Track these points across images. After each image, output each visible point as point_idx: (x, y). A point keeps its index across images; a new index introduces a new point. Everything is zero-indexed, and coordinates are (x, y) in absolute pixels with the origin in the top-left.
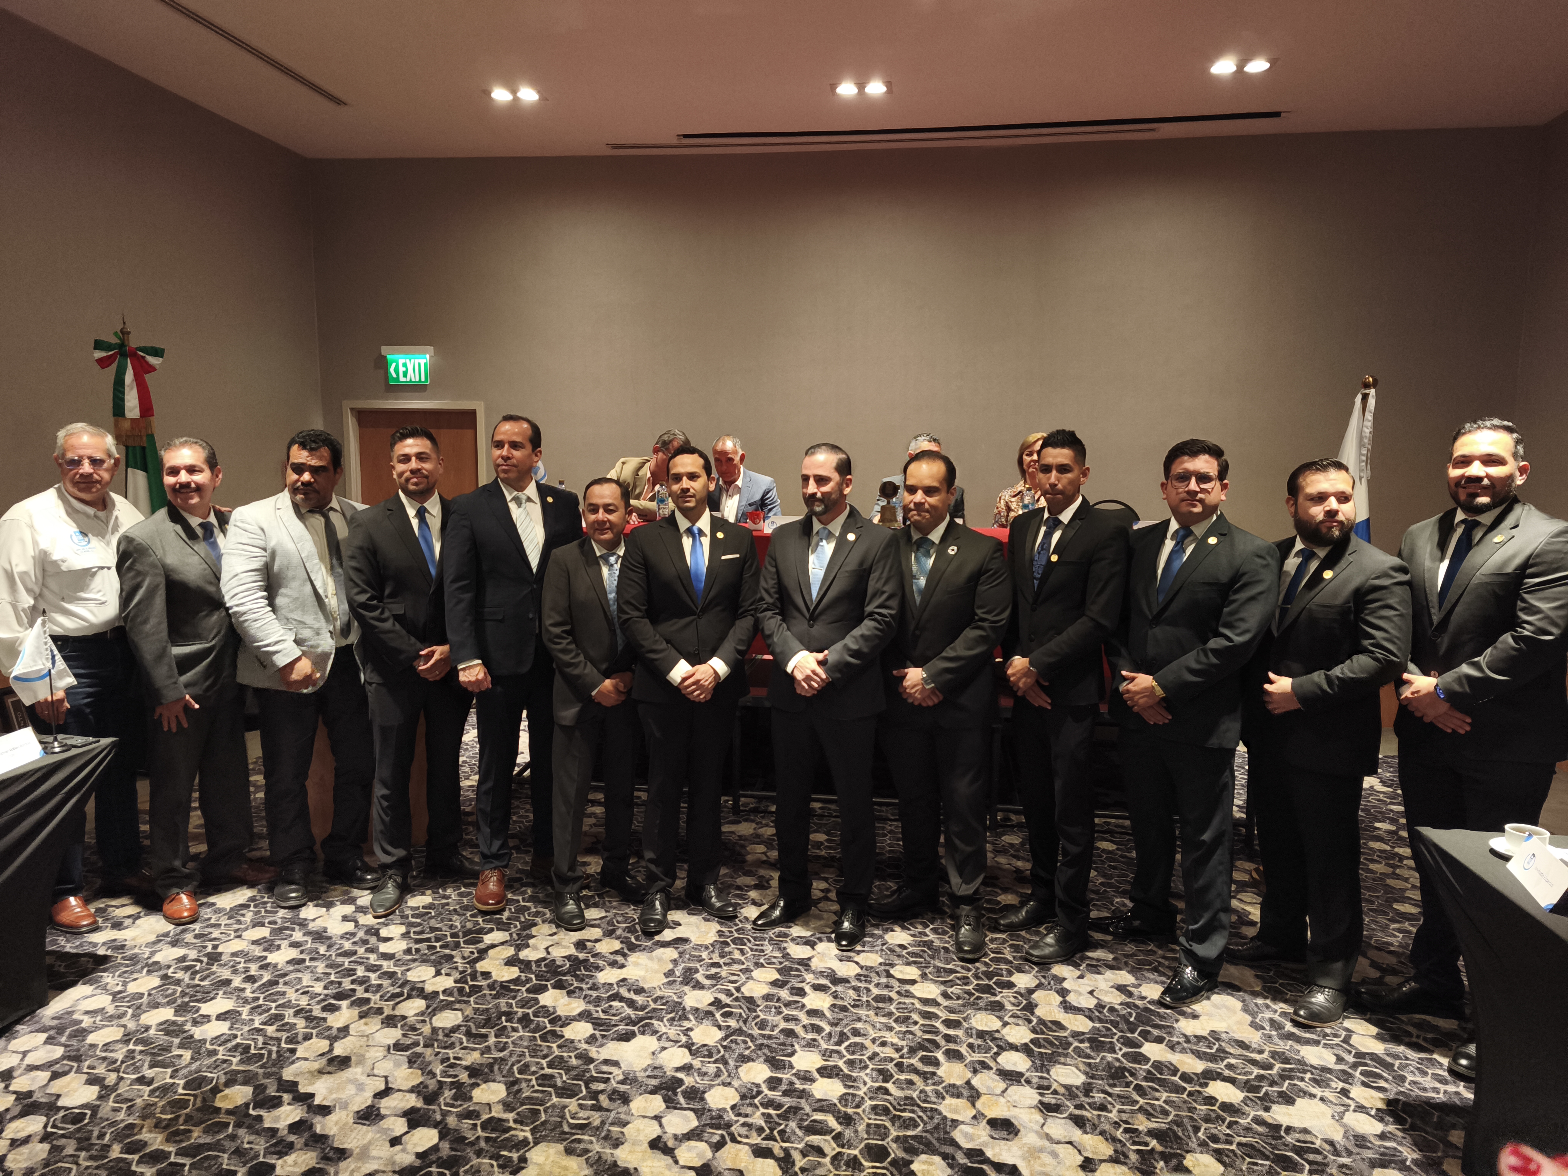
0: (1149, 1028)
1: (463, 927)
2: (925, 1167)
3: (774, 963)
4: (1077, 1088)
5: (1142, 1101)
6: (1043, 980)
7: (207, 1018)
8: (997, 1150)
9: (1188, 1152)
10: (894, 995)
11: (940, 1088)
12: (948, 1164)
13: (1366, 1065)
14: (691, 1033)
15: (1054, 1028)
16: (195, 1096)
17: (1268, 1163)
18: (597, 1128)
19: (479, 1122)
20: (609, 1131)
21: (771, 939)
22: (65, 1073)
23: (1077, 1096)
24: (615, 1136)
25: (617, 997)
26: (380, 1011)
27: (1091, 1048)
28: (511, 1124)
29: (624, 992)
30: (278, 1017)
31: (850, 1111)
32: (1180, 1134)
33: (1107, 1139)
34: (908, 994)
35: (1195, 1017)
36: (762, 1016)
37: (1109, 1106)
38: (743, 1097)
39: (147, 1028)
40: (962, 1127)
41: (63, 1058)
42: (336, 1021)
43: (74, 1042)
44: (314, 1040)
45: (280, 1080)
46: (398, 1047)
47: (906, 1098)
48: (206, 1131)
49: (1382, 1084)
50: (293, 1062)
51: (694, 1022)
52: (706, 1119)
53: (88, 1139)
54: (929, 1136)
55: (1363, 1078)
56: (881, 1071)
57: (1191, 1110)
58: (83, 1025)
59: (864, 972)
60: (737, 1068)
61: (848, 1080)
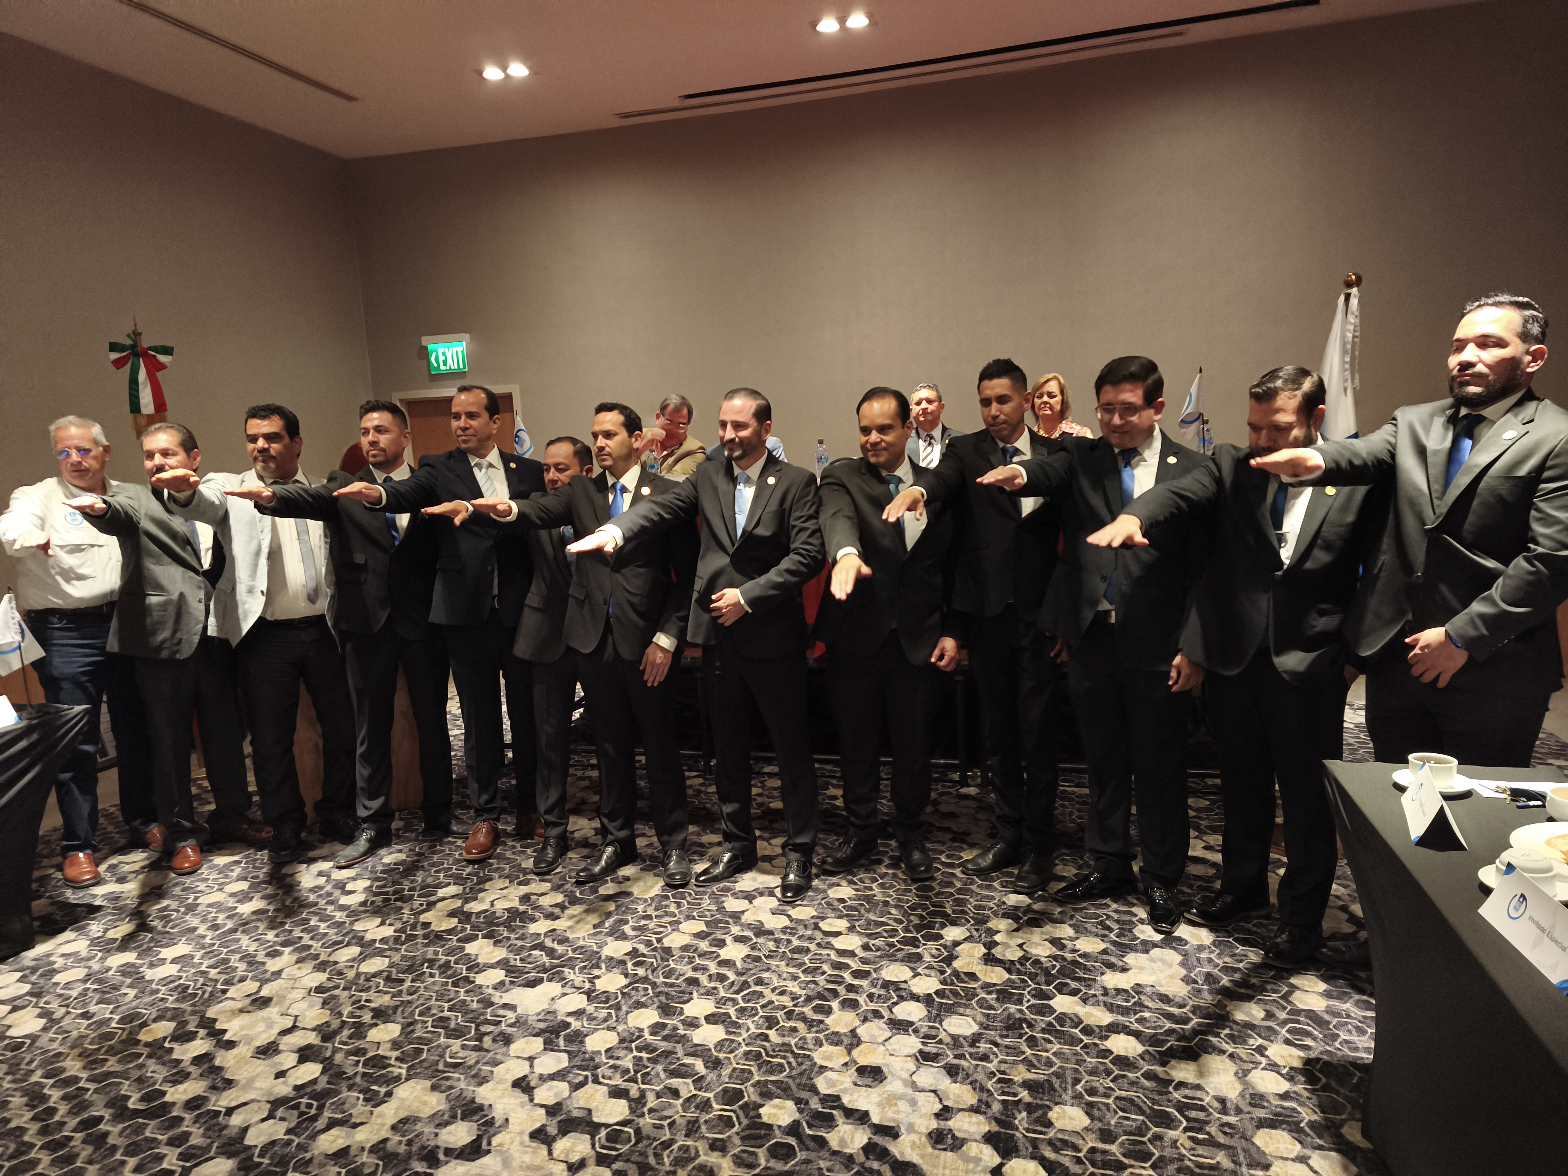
0: (1068, 981)
1: (423, 881)
2: (773, 1111)
3: (706, 916)
4: (965, 1038)
5: (1029, 1052)
6: (975, 933)
7: (163, 961)
8: (855, 1096)
9: (1057, 1104)
10: (812, 947)
11: (821, 1036)
12: (798, 1109)
13: (1298, 1022)
14: (597, 981)
15: (966, 979)
16: (124, 1030)
17: (1142, 1118)
18: (470, 1067)
19: (362, 1059)
20: (480, 1070)
21: (713, 893)
22: (23, 1007)
23: (962, 1046)
24: (483, 1074)
25: (541, 947)
26: (316, 956)
27: (997, 999)
28: (392, 1062)
29: (548, 943)
30: (225, 961)
31: (721, 1056)
32: (1057, 1086)
33: (974, 1089)
34: (829, 946)
35: (1124, 970)
36: (672, 966)
37: (992, 1057)
38: (622, 1041)
39: (108, 969)
40: (829, 1074)
41: (28, 994)
42: (273, 965)
43: (42, 981)
44: (248, 982)
45: (203, 1017)
46: (320, 989)
47: (784, 1044)
48: (119, 1061)
49: (1309, 1042)
50: (221, 1002)
51: (604, 970)
52: (577, 1061)
53: (18, 1065)
54: (790, 1081)
55: (1288, 1036)
56: (768, 1019)
57: (1080, 1062)
58: (55, 966)
59: (793, 925)
60: (627, 1013)
61: (731, 1026)
